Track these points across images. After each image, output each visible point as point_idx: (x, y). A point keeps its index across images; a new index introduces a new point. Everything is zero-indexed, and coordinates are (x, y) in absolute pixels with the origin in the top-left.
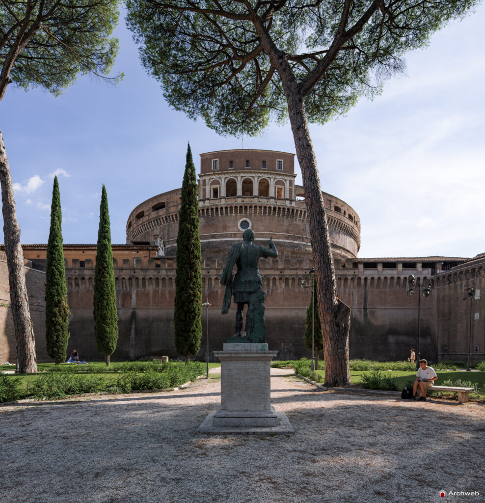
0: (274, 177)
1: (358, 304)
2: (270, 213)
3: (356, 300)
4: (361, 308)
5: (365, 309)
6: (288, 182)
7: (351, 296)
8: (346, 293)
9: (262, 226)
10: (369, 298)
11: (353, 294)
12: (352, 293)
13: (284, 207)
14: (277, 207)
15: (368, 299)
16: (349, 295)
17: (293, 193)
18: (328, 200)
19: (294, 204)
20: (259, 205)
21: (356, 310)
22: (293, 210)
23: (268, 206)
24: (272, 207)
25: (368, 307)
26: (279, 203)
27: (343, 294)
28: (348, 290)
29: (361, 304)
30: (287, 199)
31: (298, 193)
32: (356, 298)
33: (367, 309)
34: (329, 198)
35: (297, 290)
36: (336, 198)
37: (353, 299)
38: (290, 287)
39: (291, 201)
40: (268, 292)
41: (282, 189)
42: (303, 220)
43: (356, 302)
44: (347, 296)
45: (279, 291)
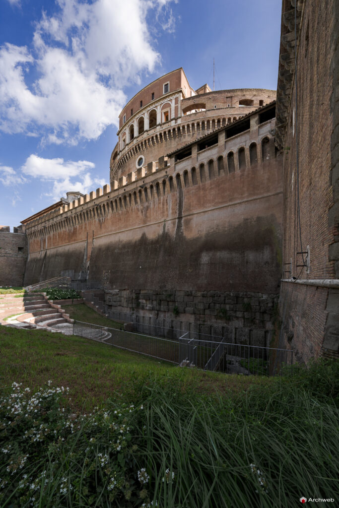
0: (160, 103)
1: (173, 213)
2: (157, 141)
3: (171, 208)
4: (175, 219)
5: (180, 218)
6: (174, 101)
7: (166, 204)
8: (160, 203)
9: (152, 157)
10: (185, 201)
11: (167, 202)
12: (167, 200)
13: (169, 129)
14: (163, 132)
15: (184, 203)
16: (163, 205)
17: (179, 110)
18: (227, 98)
19: (179, 121)
20: (147, 138)
21: (170, 222)
22: (179, 128)
23: (154, 136)
24: (158, 134)
25: (183, 214)
26: (165, 127)
27: (157, 205)
28: (162, 198)
29: (176, 213)
30: (172, 120)
31: (184, 107)
32: (170, 204)
33: (182, 218)
34: (229, 95)
35: (120, 212)
36: (242, 90)
37: (167, 208)
38: (115, 210)
39: (176, 119)
40: (102, 219)
41: (168, 112)
42: (193, 134)
43: (170, 211)
44: (161, 206)
45: (109, 217)
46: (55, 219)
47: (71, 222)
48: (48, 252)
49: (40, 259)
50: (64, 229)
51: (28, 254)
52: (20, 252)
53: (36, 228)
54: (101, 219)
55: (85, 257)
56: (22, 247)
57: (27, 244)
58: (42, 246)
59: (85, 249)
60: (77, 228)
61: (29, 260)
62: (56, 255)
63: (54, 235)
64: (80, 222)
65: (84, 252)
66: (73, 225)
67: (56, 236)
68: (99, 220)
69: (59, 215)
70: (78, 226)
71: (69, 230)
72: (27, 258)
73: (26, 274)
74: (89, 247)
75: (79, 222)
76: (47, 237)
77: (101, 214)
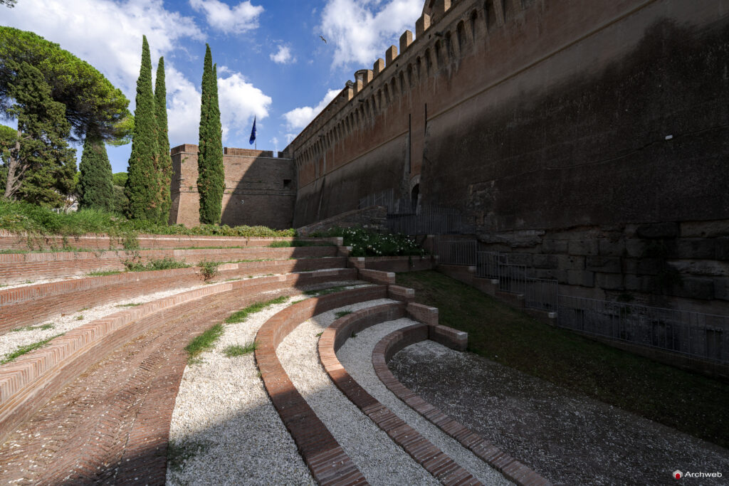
46: (339, 116)
47: (371, 106)
48: (328, 179)
49: (315, 193)
50: (356, 128)
51: (297, 190)
52: (286, 188)
53: (308, 144)
54: (449, 67)
55: (406, 169)
56: (288, 179)
57: (295, 175)
58: (318, 171)
59: (404, 152)
60: (383, 116)
61: (298, 199)
62: (343, 180)
63: (337, 146)
64: (392, 98)
65: (404, 157)
66: (375, 113)
67: (341, 147)
68: (445, 73)
69: (346, 105)
70: (385, 111)
71: (366, 125)
72: (296, 197)
73: (294, 221)
74: (413, 145)
75: (388, 101)
76: (325, 153)
77: (451, 53)
